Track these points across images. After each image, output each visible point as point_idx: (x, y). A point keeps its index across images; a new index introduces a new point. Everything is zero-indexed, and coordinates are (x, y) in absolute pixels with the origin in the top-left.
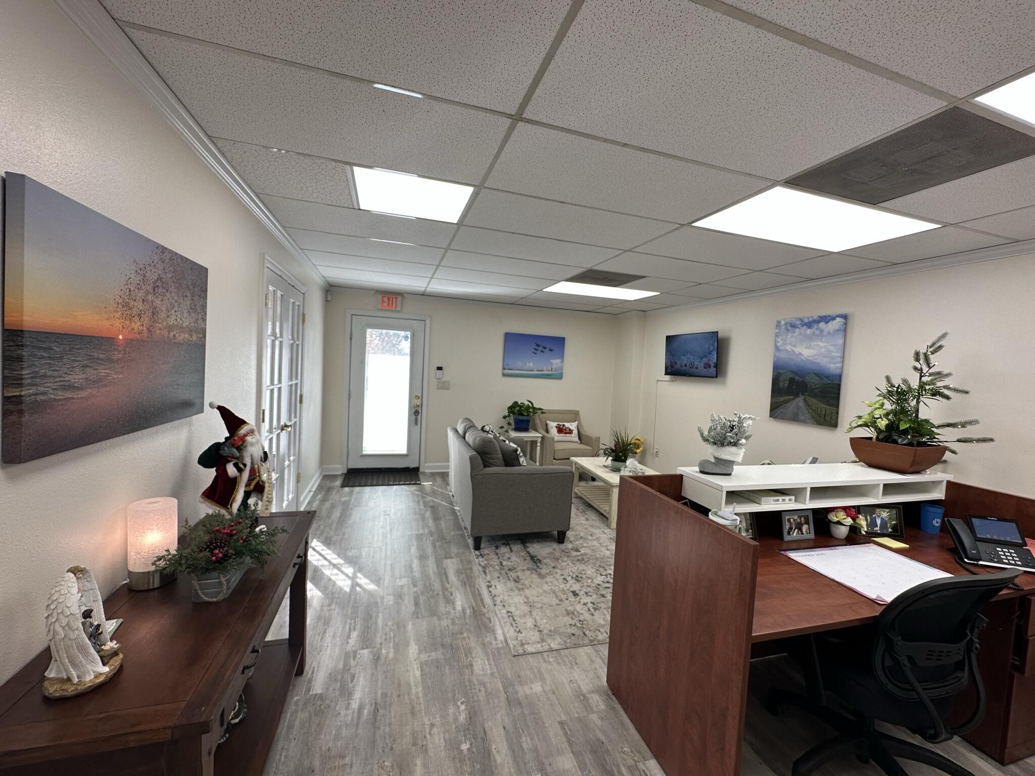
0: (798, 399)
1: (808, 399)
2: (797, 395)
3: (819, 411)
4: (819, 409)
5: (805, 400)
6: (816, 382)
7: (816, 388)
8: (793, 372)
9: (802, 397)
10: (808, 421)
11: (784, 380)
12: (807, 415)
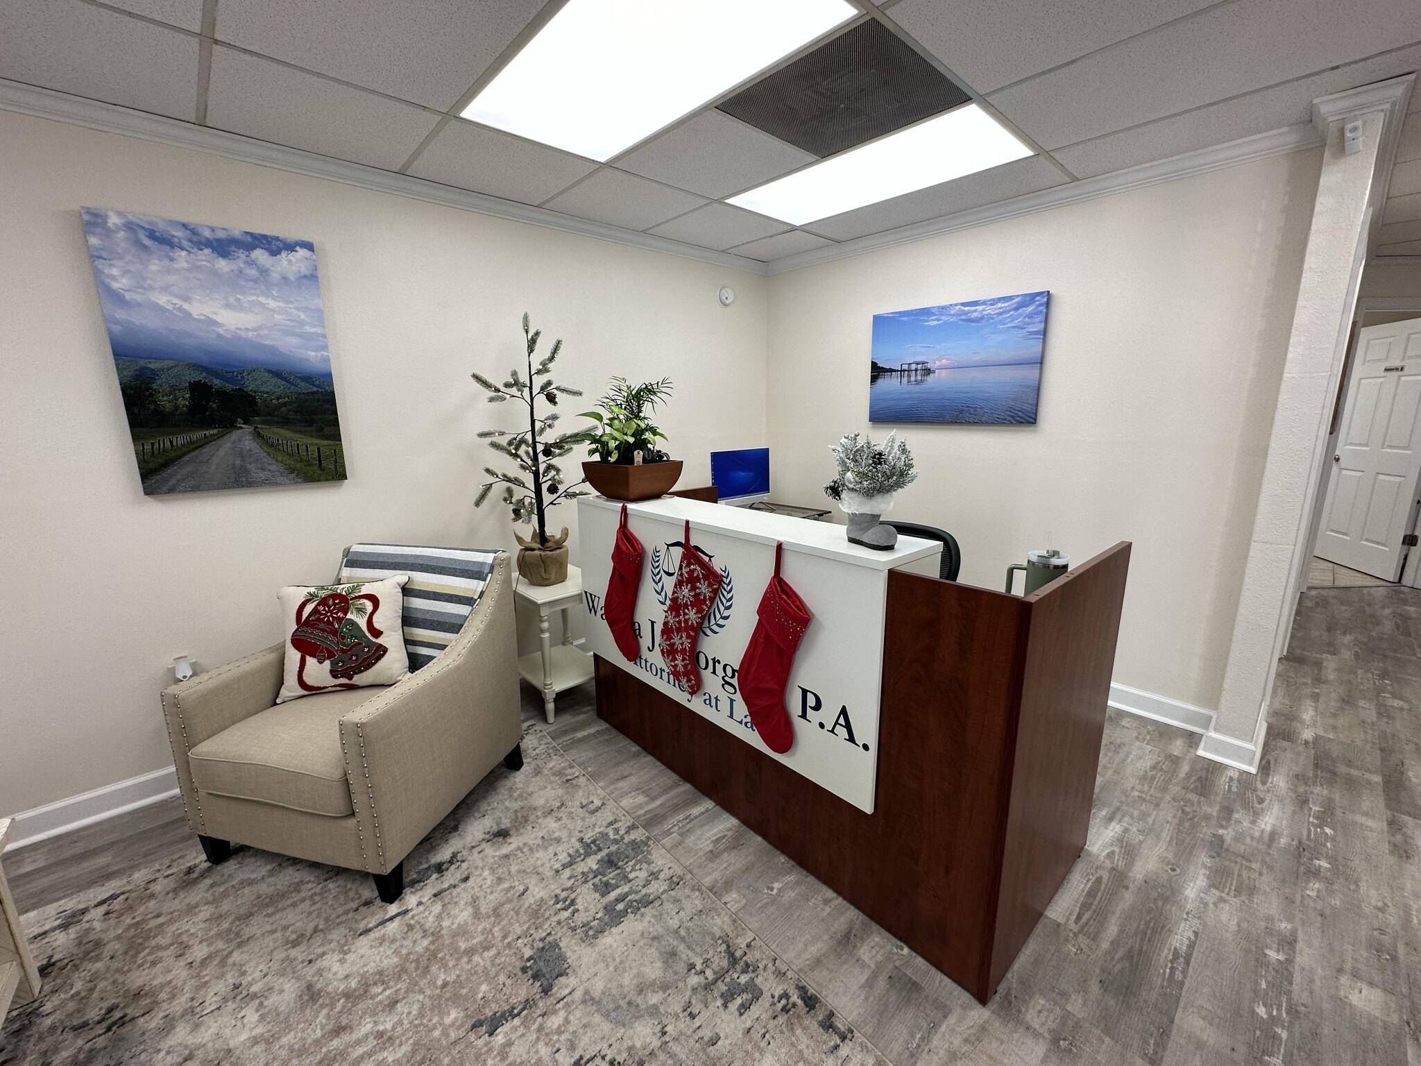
0: (235, 435)
1: (266, 430)
2: (230, 426)
3: (303, 453)
4: (302, 448)
5: (258, 435)
6: (279, 391)
7: (284, 404)
8: (198, 367)
9: (248, 429)
10: (280, 479)
11: (174, 388)
12: (272, 468)
